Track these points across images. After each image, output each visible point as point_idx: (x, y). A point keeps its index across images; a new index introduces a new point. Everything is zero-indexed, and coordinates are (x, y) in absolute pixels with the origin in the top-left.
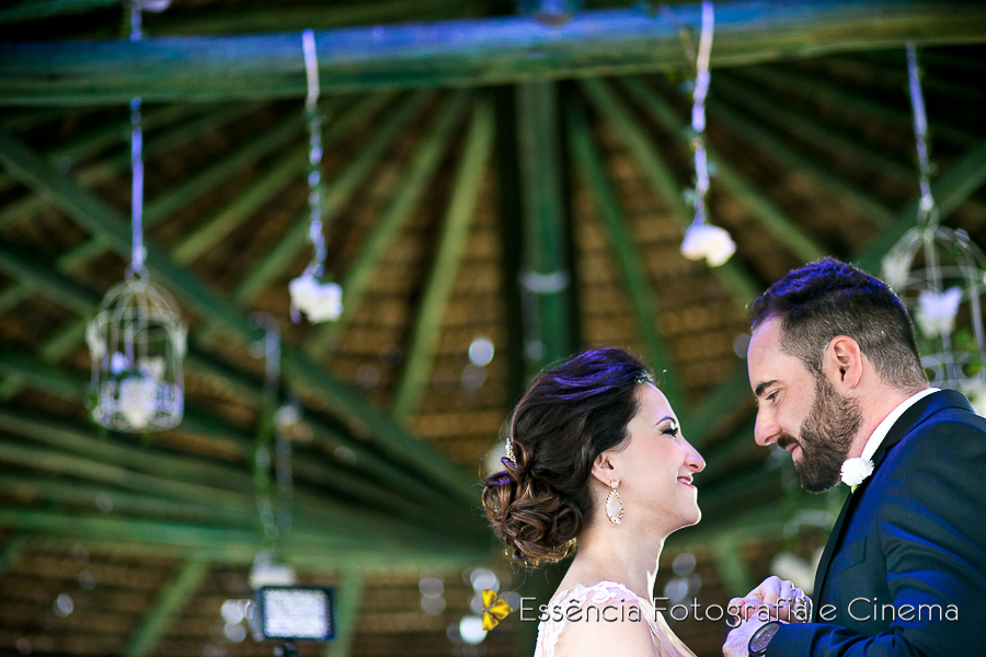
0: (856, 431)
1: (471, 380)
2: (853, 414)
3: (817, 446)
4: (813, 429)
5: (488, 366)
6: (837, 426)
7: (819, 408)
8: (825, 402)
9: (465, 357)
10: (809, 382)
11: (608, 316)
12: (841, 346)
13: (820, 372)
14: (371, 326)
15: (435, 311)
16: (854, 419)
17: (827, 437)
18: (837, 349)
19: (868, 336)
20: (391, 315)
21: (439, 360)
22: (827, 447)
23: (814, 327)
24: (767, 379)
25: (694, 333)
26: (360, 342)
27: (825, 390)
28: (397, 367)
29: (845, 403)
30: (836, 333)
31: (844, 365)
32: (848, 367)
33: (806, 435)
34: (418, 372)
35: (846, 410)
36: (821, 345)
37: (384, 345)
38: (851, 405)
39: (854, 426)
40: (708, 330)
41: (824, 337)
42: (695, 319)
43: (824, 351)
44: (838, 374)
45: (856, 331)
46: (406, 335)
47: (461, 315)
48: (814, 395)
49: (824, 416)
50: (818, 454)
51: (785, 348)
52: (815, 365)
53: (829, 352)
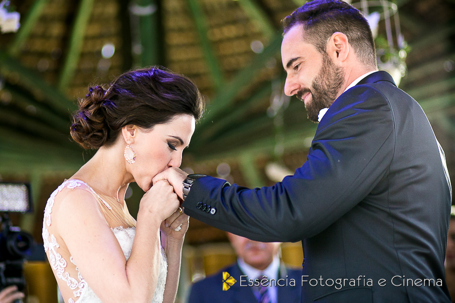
0: (340, 87)
1: (103, 66)
2: (340, 76)
3: (320, 93)
4: (320, 83)
5: (112, 58)
6: (332, 82)
7: (324, 71)
8: (327, 68)
9: (99, 53)
10: (318, 58)
11: (180, 30)
12: (337, 38)
13: (325, 52)
14: (45, 36)
15: (81, 28)
16: (341, 79)
17: (326, 88)
18: (335, 40)
19: (351, 34)
20: (56, 30)
21: (83, 55)
22: (325, 94)
23: (322, 28)
24: (294, 56)
25: (229, 40)
26: (38, 45)
27: (327, 61)
28: (61, 59)
29: (337, 69)
30: (334, 32)
31: (338, 49)
32: (340, 50)
33: (315, 86)
34: (72, 63)
35: (337, 74)
36: (326, 38)
37: (52, 46)
38: (340, 71)
39: (340, 83)
40: (238, 38)
41: (328, 33)
42: (230, 31)
43: (328, 41)
44: (335, 54)
45: (346, 31)
46: (65, 40)
47: (95, 30)
48: (321, 64)
49: (326, 76)
50: (320, 98)
51: (305, 39)
52: (322, 48)
53: (330, 42)
